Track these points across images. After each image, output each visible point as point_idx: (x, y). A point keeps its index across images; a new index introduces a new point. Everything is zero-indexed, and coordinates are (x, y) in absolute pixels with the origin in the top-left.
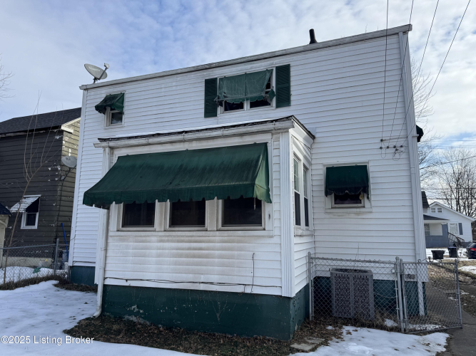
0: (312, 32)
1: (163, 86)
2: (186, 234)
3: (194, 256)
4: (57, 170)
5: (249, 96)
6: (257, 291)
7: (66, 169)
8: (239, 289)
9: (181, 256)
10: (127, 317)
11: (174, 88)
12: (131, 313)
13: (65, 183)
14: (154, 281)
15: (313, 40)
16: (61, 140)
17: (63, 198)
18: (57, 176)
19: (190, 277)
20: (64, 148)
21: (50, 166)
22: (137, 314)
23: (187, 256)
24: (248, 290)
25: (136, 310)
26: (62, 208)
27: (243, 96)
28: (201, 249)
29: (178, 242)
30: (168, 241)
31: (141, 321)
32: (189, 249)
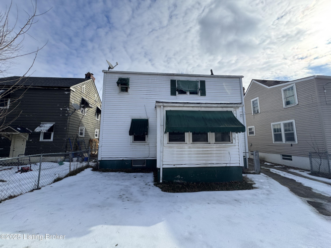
0: (211, 70)
1: (150, 79)
2: (200, 145)
3: (205, 154)
4: (67, 110)
5: (190, 90)
6: (231, 165)
7: (72, 110)
8: (224, 165)
9: (199, 154)
10: (175, 181)
11: (156, 81)
12: (177, 179)
13: (71, 117)
14: (188, 164)
15: (212, 74)
16: (69, 94)
17: (70, 125)
18: (67, 113)
19: (204, 162)
20: (71, 99)
21: (61, 108)
22: (180, 179)
23: (202, 154)
24: (228, 165)
25: (179, 177)
26: (69, 130)
27: (187, 89)
28: (208, 151)
29: (198, 148)
30: (193, 148)
31: (182, 182)
32: (203, 151)
